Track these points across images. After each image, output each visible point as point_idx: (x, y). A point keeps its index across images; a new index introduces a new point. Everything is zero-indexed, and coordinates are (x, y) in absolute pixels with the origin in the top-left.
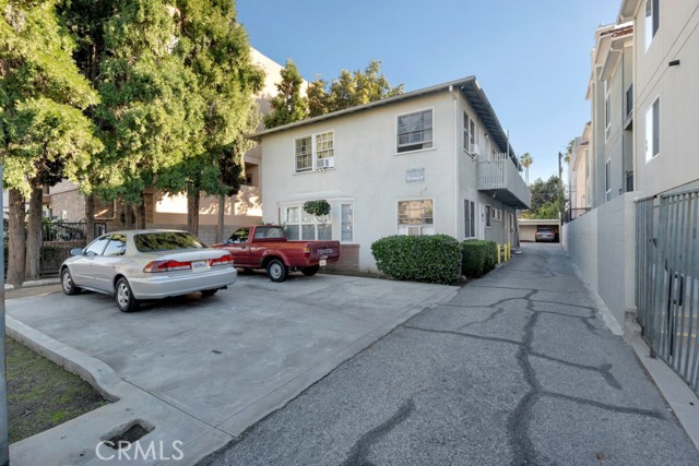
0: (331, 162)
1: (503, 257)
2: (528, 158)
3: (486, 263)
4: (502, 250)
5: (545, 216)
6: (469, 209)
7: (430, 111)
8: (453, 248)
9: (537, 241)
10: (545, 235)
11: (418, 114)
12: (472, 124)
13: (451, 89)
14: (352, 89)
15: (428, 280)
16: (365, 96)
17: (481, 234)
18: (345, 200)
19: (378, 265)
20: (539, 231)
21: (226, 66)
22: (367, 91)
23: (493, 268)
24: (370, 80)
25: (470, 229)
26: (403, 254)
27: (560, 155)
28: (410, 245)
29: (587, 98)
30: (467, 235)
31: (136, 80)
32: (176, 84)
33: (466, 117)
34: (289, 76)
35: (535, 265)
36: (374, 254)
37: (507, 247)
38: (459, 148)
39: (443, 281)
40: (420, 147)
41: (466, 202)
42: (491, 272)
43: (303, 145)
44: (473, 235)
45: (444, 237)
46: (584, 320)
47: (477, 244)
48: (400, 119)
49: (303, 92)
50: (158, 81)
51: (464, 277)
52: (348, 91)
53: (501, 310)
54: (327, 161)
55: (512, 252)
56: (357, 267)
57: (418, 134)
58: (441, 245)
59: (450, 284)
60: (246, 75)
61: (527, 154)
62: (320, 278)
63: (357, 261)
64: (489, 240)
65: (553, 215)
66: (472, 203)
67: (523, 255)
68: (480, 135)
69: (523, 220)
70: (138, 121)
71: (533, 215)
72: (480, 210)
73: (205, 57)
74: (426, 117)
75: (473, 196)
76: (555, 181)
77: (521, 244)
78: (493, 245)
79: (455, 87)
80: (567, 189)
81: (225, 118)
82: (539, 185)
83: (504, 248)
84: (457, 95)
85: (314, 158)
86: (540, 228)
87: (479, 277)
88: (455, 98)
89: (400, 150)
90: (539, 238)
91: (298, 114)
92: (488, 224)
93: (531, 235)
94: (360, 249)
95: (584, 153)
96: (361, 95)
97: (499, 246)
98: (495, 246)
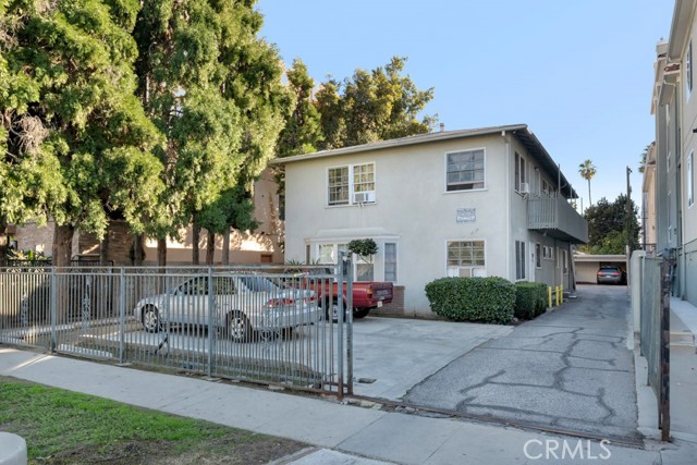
0: (372, 195)
1: (554, 301)
2: (590, 167)
3: (537, 306)
4: (554, 294)
5: (610, 249)
6: (520, 249)
7: (482, 151)
8: (507, 290)
9: (599, 283)
10: (609, 275)
11: (469, 153)
12: (522, 160)
13: (503, 134)
14: (373, 95)
15: (483, 321)
16: (389, 104)
17: (531, 277)
18: (390, 239)
19: (432, 306)
20: (601, 269)
21: (257, 90)
22: (392, 98)
23: (544, 311)
24: (393, 82)
25: (521, 271)
26: (459, 296)
28: (466, 287)
29: (652, 113)
30: (518, 278)
31: (190, 117)
32: (226, 120)
33: (517, 156)
34: (300, 80)
35: (589, 309)
36: (429, 296)
37: (560, 289)
38: (511, 190)
39: (498, 321)
40: (470, 186)
41: (517, 243)
42: (543, 315)
43: (338, 176)
44: (523, 277)
45: (499, 279)
46: (613, 344)
47: (529, 286)
48: (449, 156)
49: (312, 97)
50: (212, 119)
51: (516, 319)
52: (368, 97)
53: (551, 339)
54: (367, 195)
55: (565, 296)
56: (402, 310)
57: (469, 173)
58: (494, 286)
59: (504, 324)
60: (276, 98)
61: (588, 162)
62: (371, 320)
63: (402, 305)
64: (539, 282)
65: (620, 250)
66: (523, 244)
67: (578, 300)
68: (530, 171)
69: (582, 254)
70: (196, 161)
71: (595, 248)
72: (530, 249)
73: (240, 83)
74: (476, 157)
75: (523, 236)
76: (625, 202)
77: (577, 287)
78: (544, 287)
79: (507, 132)
80: (640, 212)
81: (261, 149)
82: (604, 206)
83: (556, 291)
84: (509, 138)
85: (352, 192)
86: (603, 266)
87: (530, 319)
88: (506, 142)
89: (450, 188)
90: (602, 279)
91: (310, 126)
92: (538, 265)
93: (592, 275)
94: (406, 292)
96: (384, 102)
97: (550, 289)
98: (546, 289)
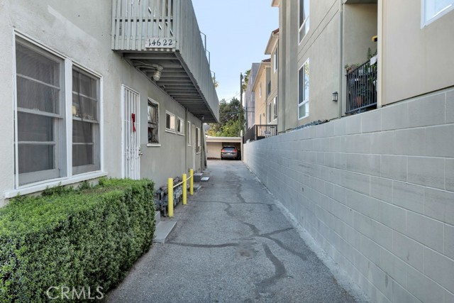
5: (228, 134)
9: (223, 158)
10: (230, 153)
20: (224, 148)
27: (241, 76)
37: (189, 177)
65: (236, 133)
67: (211, 183)
69: (209, 137)
71: (218, 133)
77: (208, 162)
82: (223, 105)
83: (184, 181)
86: (225, 145)
90: (224, 155)
92: (152, 139)
93: (217, 152)
95: (265, 71)
